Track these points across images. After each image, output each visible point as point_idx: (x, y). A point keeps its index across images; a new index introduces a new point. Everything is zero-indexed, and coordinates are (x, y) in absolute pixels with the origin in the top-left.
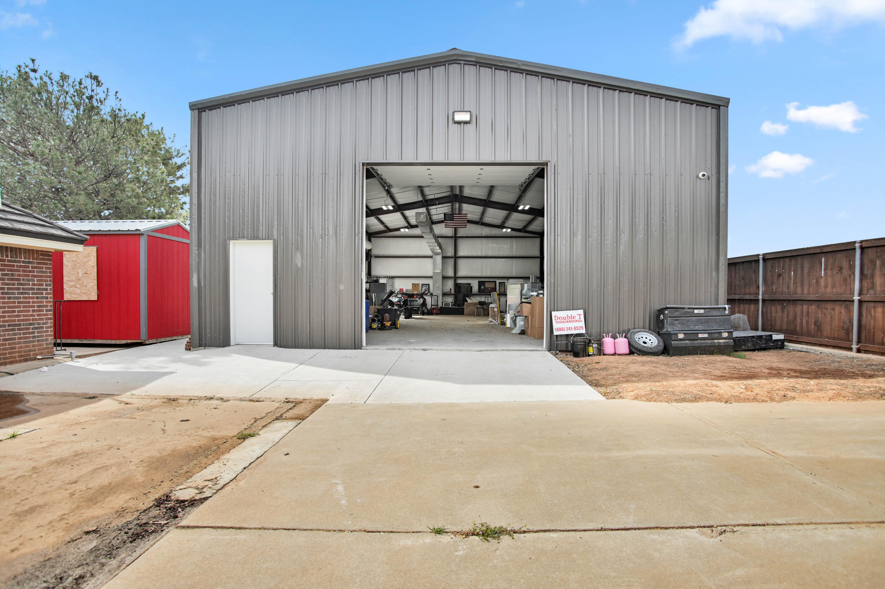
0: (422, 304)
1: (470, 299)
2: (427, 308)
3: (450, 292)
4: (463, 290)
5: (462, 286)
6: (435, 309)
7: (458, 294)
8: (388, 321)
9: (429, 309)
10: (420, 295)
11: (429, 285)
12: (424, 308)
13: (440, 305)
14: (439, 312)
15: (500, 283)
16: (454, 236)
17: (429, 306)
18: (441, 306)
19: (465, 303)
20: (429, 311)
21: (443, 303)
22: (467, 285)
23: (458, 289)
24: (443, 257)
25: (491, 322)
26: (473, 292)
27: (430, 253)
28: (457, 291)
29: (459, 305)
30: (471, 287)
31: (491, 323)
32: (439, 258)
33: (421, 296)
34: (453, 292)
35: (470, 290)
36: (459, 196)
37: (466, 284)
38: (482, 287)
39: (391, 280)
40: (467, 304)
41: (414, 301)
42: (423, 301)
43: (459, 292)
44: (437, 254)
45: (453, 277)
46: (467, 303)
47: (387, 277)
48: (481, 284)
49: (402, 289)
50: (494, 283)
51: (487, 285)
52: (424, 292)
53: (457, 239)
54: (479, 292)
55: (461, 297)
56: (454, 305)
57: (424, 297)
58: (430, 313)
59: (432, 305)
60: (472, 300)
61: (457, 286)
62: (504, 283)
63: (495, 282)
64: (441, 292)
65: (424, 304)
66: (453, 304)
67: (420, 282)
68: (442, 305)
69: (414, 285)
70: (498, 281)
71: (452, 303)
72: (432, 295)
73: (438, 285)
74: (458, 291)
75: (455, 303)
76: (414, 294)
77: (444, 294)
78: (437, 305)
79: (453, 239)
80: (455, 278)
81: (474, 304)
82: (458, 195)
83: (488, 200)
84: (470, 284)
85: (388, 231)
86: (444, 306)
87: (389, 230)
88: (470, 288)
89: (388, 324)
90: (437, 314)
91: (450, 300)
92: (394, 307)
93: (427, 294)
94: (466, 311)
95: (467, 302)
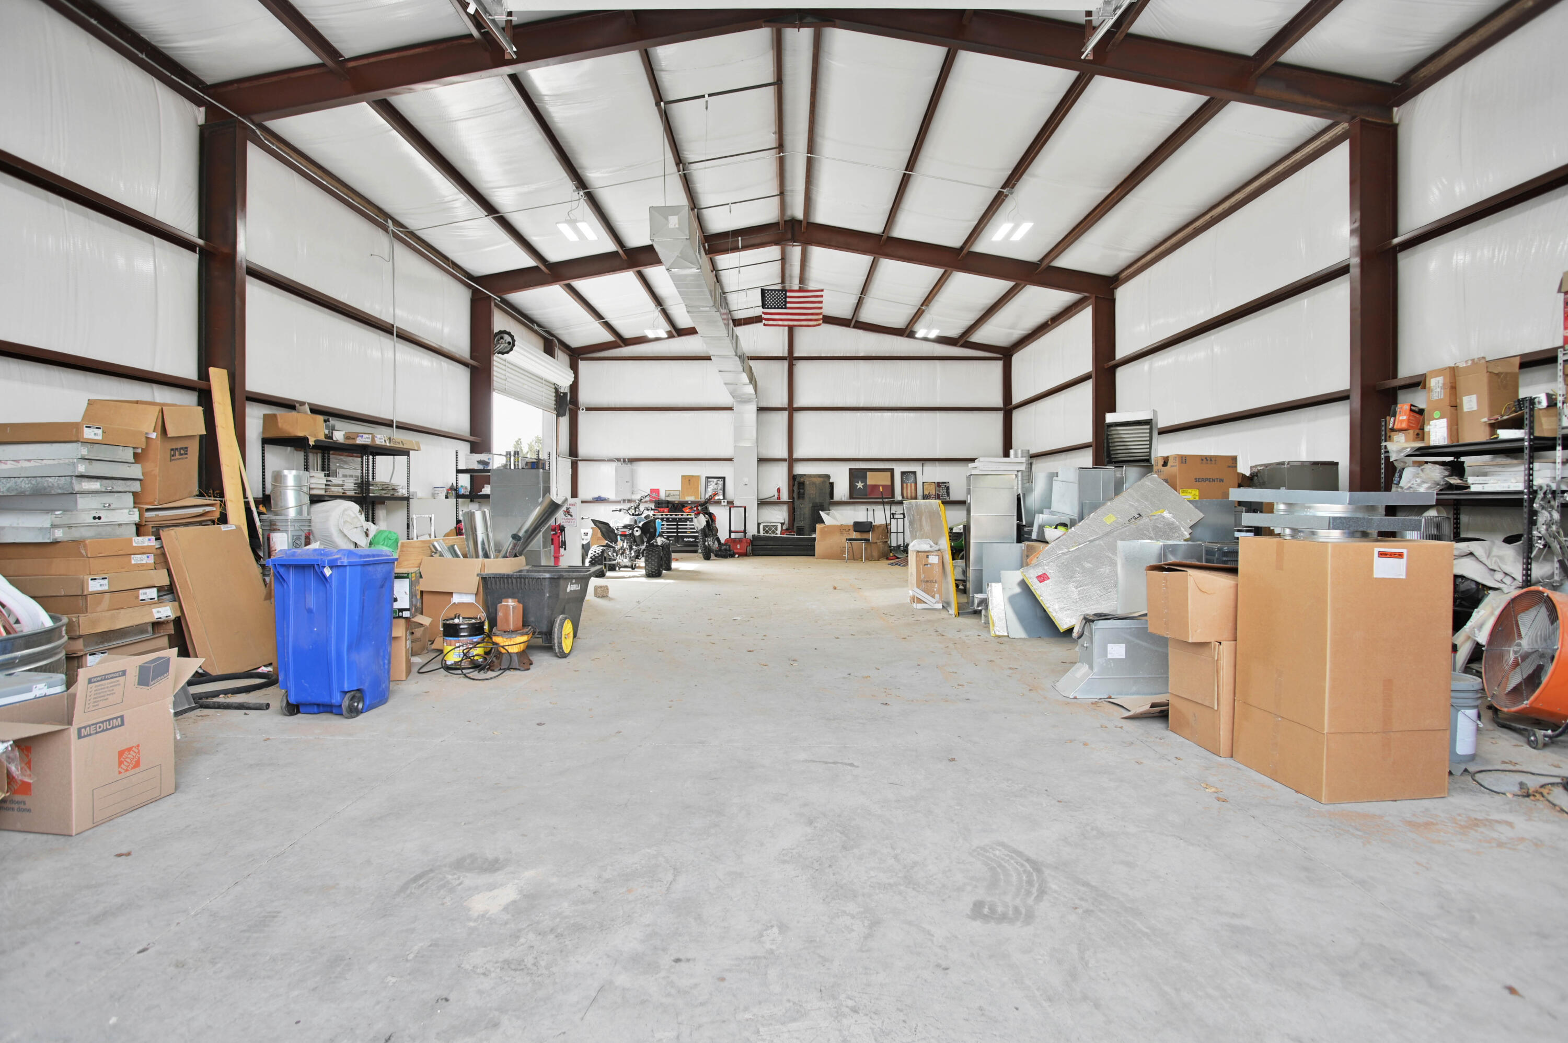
0: (703, 530)
1: (828, 514)
2: (718, 540)
3: (779, 498)
4: (810, 491)
5: (807, 483)
6: (740, 541)
7: (797, 502)
8: (515, 632)
9: (723, 541)
10: (701, 505)
11: (724, 478)
12: (710, 542)
13: (752, 531)
14: (749, 548)
15: (903, 473)
16: (786, 354)
17: (723, 535)
18: (755, 533)
19: (818, 526)
20: (723, 548)
21: (759, 524)
22: (821, 479)
23: (799, 489)
24: (761, 409)
25: (920, 601)
26: (837, 497)
27: (725, 399)
28: (795, 496)
29: (800, 531)
30: (832, 485)
31: (920, 606)
32: (750, 410)
33: (703, 507)
34: (785, 497)
35: (828, 491)
36: (804, 224)
37: (820, 476)
38: (860, 485)
39: (628, 467)
40: (822, 529)
41: (686, 520)
42: (707, 522)
43: (801, 496)
44: (745, 401)
45: (784, 460)
46: (822, 525)
47: (619, 460)
48: (855, 475)
49: (657, 491)
50: (889, 474)
51: (872, 479)
52: (711, 497)
53: (795, 362)
54: (851, 496)
55: (805, 508)
56: (789, 530)
57: (712, 509)
58: (726, 552)
59: (730, 532)
60: (834, 518)
61: (797, 483)
62: (914, 473)
63: (892, 471)
64: (755, 497)
65: (710, 529)
66: (785, 527)
67: (702, 471)
68: (759, 532)
69: (689, 481)
70: (899, 469)
71: (782, 524)
72: (731, 504)
73: (746, 480)
74: (799, 493)
75: (792, 524)
76: (687, 502)
77: (762, 503)
78: (745, 532)
79: (785, 364)
80: (791, 461)
81: (842, 529)
82: (800, 222)
83: (885, 237)
84: (828, 477)
85: (619, 341)
86: (762, 533)
87: (622, 341)
88: (828, 485)
89: (513, 644)
90: (743, 555)
91: (778, 517)
92: (616, 542)
93: (718, 502)
94: (819, 547)
95: (823, 522)
